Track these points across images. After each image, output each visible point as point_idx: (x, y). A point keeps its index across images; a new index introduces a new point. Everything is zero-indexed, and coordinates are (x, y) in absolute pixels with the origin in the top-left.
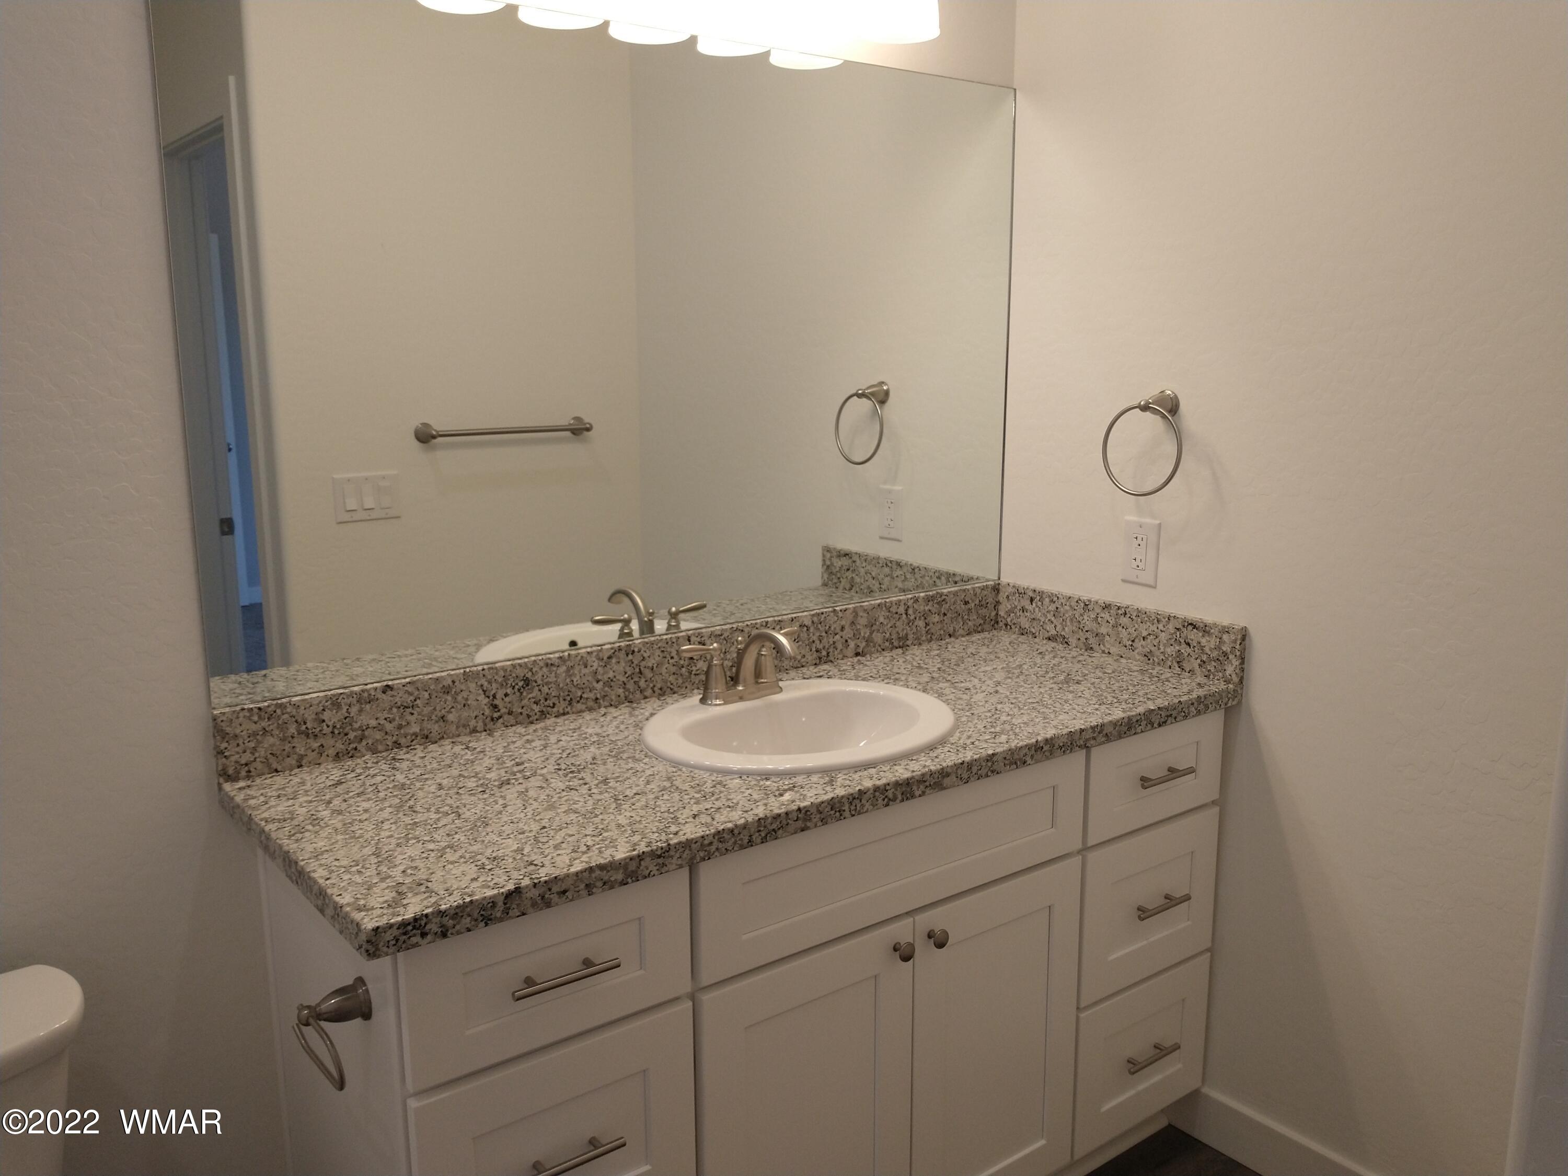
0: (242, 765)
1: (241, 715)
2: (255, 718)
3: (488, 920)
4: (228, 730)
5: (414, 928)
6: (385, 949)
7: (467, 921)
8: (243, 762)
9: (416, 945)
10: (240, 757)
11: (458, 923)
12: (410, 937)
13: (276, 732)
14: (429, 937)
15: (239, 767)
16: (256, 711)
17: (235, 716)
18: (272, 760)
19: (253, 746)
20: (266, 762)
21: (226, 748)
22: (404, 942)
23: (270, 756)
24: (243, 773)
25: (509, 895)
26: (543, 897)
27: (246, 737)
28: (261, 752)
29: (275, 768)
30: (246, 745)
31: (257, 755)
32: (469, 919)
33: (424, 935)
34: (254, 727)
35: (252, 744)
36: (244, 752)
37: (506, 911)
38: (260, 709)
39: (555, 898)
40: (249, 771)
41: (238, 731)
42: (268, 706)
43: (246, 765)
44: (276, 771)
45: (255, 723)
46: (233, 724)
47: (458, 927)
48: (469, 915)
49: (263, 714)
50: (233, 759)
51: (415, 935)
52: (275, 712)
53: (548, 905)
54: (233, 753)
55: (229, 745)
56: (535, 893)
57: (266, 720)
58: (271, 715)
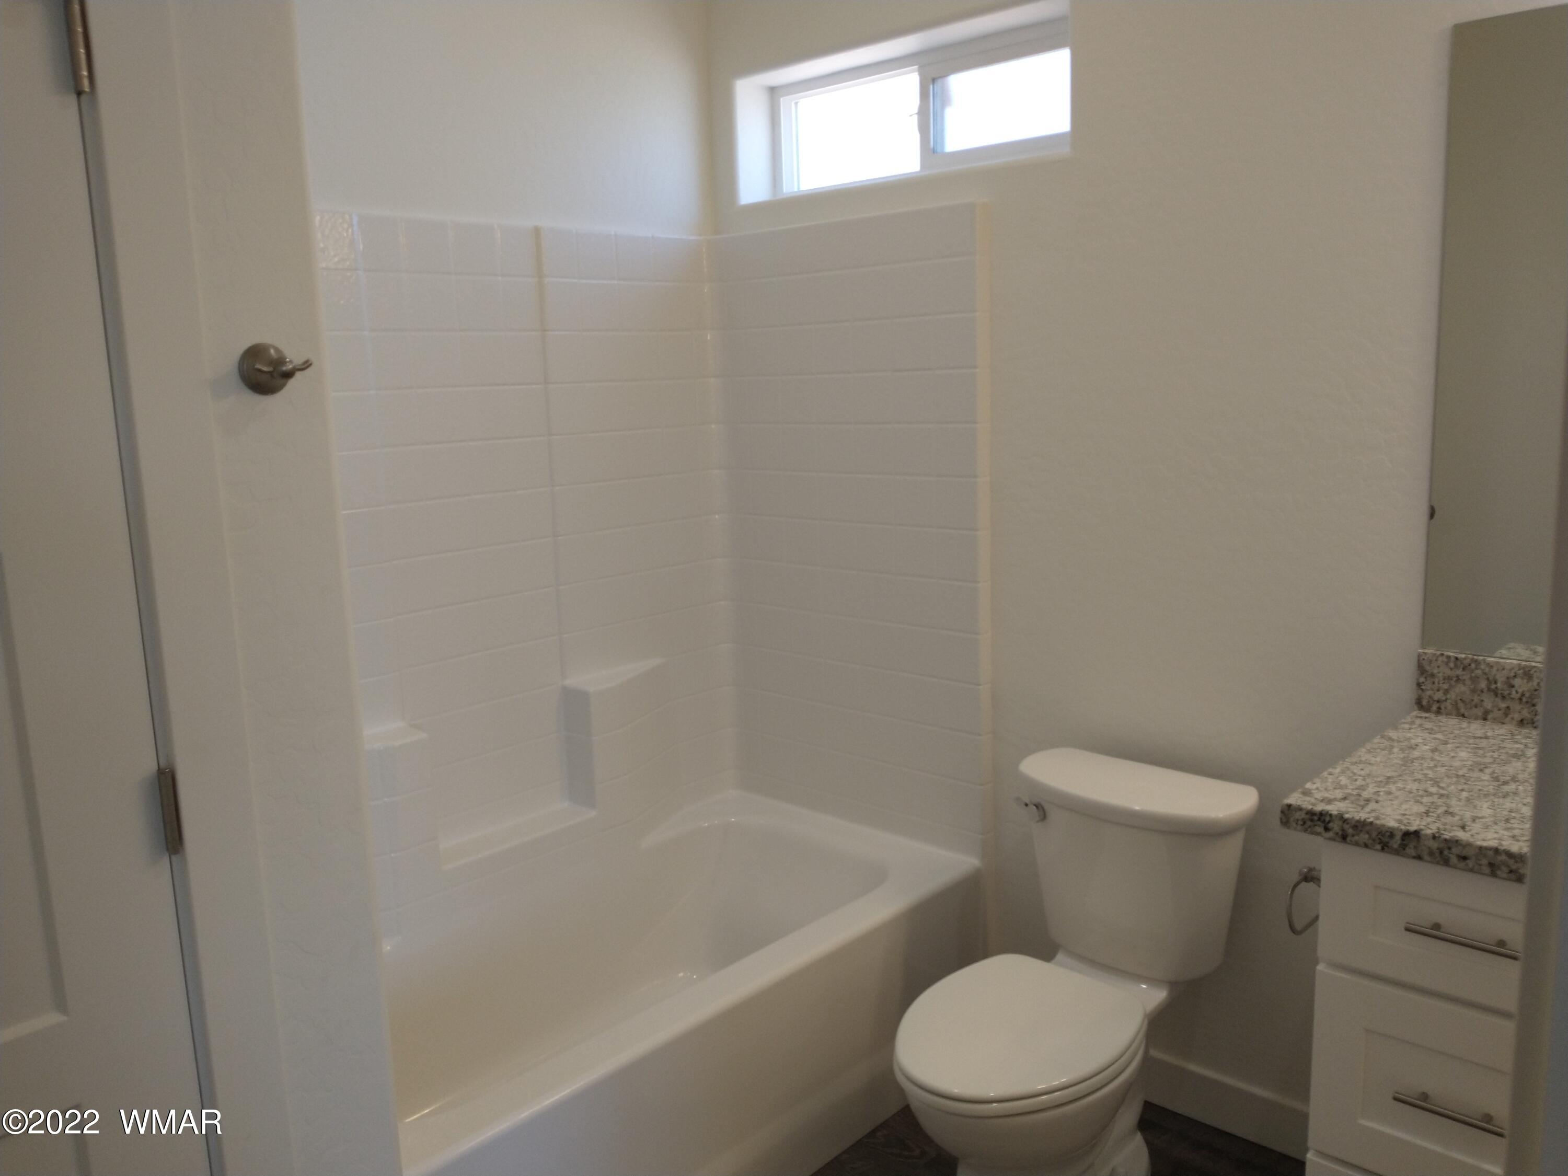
0: (1434, 701)
1: (1440, 659)
2: (1452, 665)
3: (1385, 847)
4: (1428, 668)
5: (1319, 819)
6: (1294, 825)
7: (1364, 837)
8: (1436, 698)
9: (1319, 834)
10: (1434, 694)
11: (1358, 835)
12: (1316, 825)
13: (1468, 682)
14: (1330, 834)
15: (1431, 702)
16: (1453, 659)
17: (1435, 658)
18: (1461, 705)
19: (1446, 688)
20: (1456, 705)
21: (1423, 683)
22: (1310, 827)
23: (1459, 702)
24: (1434, 708)
25: (1407, 834)
26: (1441, 852)
27: (1441, 679)
28: (1452, 695)
29: (1462, 713)
30: (1441, 685)
31: (1448, 696)
32: (1367, 836)
33: (1327, 829)
34: (1448, 672)
35: (1446, 686)
36: (1438, 690)
37: (1403, 846)
38: (1457, 658)
39: (1454, 860)
40: (1439, 708)
41: (1435, 671)
42: (1465, 659)
43: (1438, 702)
44: (1463, 716)
45: (1451, 669)
46: (1432, 665)
47: (1356, 838)
48: (1368, 833)
49: (1459, 663)
50: (1429, 693)
51: (1319, 826)
52: (1470, 665)
53: (1446, 862)
54: (1428, 689)
55: (1426, 680)
56: (1434, 845)
57: (1461, 669)
58: (1466, 666)
